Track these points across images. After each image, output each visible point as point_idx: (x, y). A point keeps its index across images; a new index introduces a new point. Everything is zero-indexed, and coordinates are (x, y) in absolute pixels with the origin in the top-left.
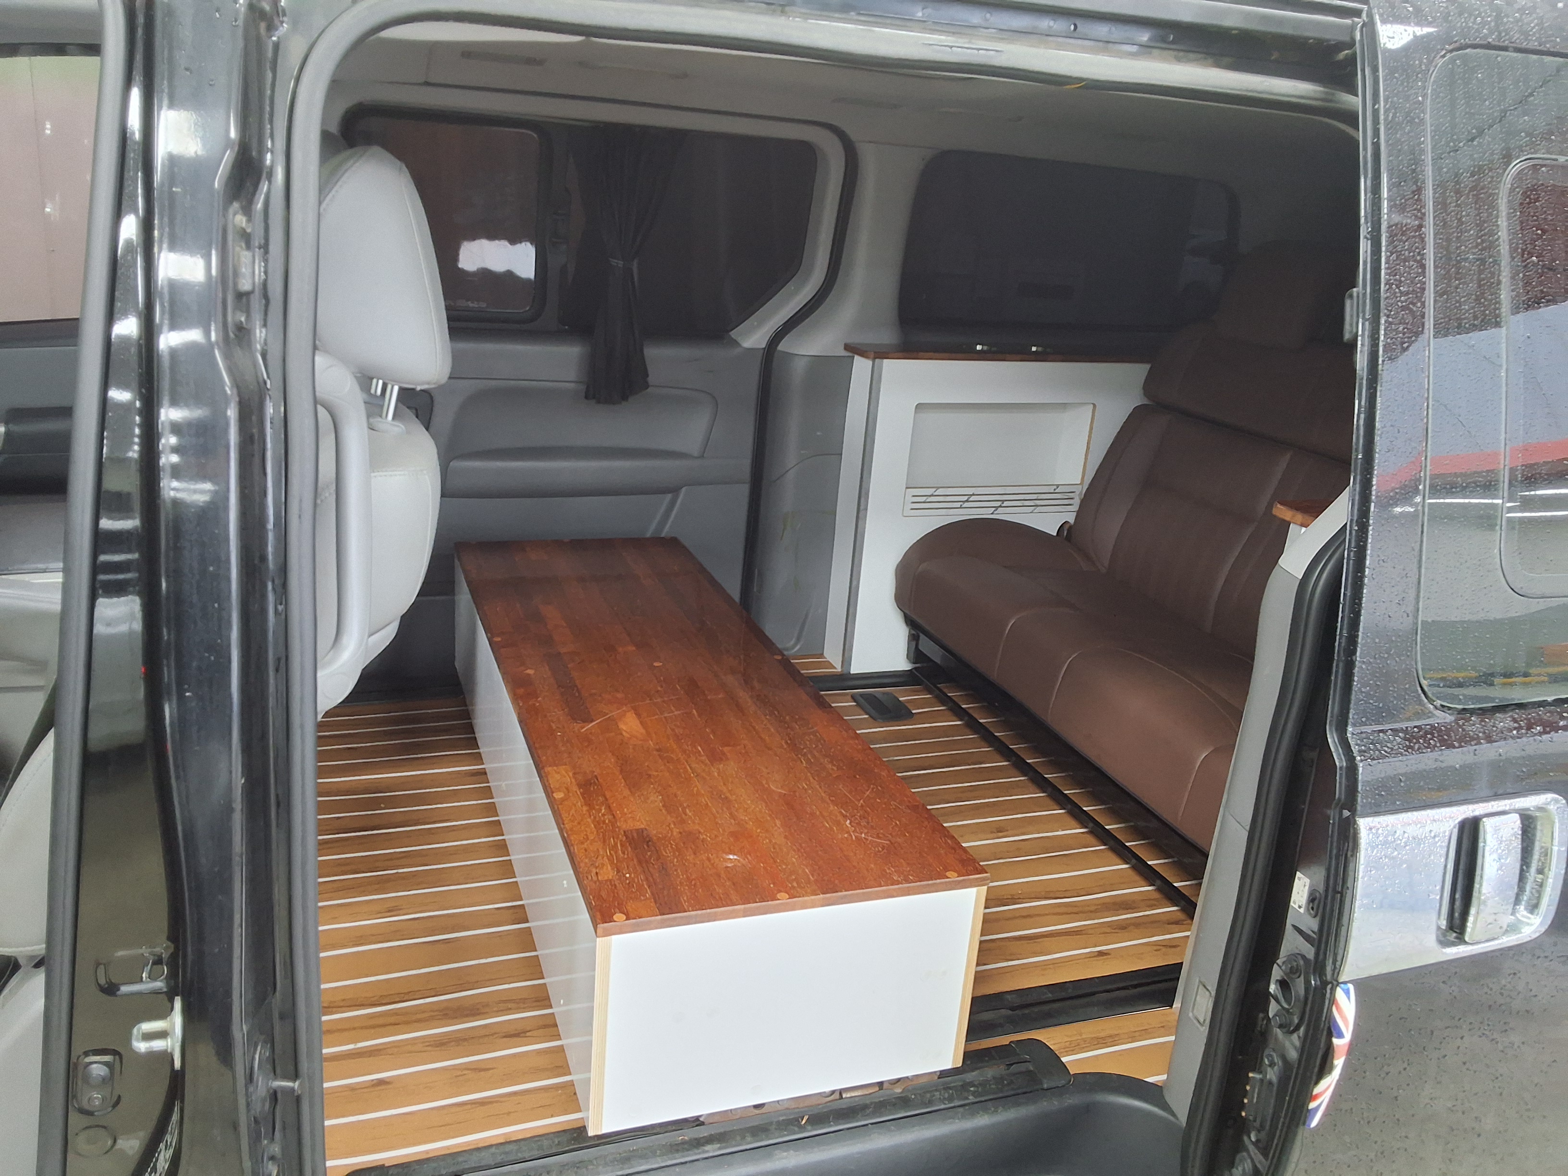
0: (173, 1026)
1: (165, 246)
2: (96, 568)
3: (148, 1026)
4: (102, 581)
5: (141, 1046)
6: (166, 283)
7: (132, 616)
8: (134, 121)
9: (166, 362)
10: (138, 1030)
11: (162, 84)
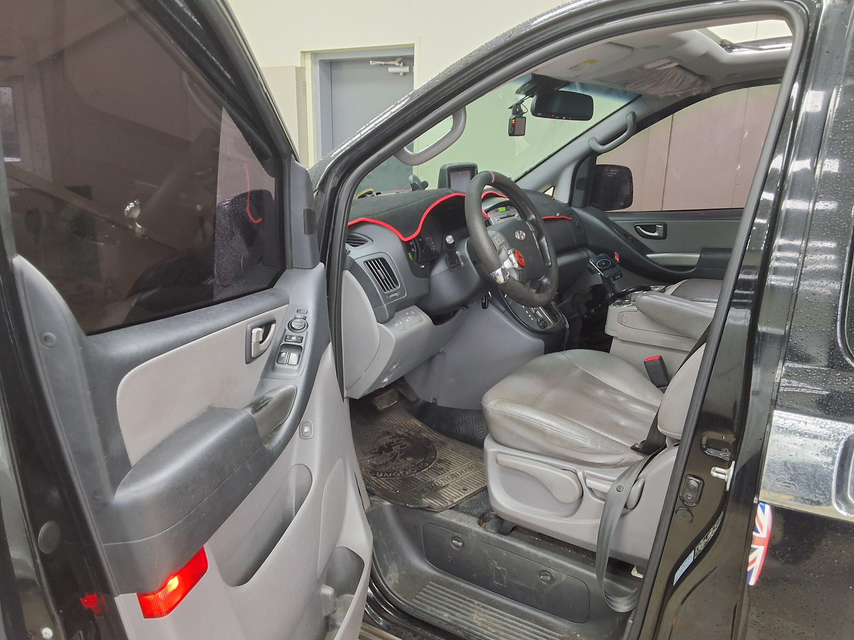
0: (729, 472)
1: (795, 158)
2: (733, 296)
3: (718, 469)
4: (733, 302)
5: (715, 474)
6: (792, 174)
7: (745, 318)
8: (795, 94)
9: (783, 214)
10: (715, 469)
11: (811, 78)
